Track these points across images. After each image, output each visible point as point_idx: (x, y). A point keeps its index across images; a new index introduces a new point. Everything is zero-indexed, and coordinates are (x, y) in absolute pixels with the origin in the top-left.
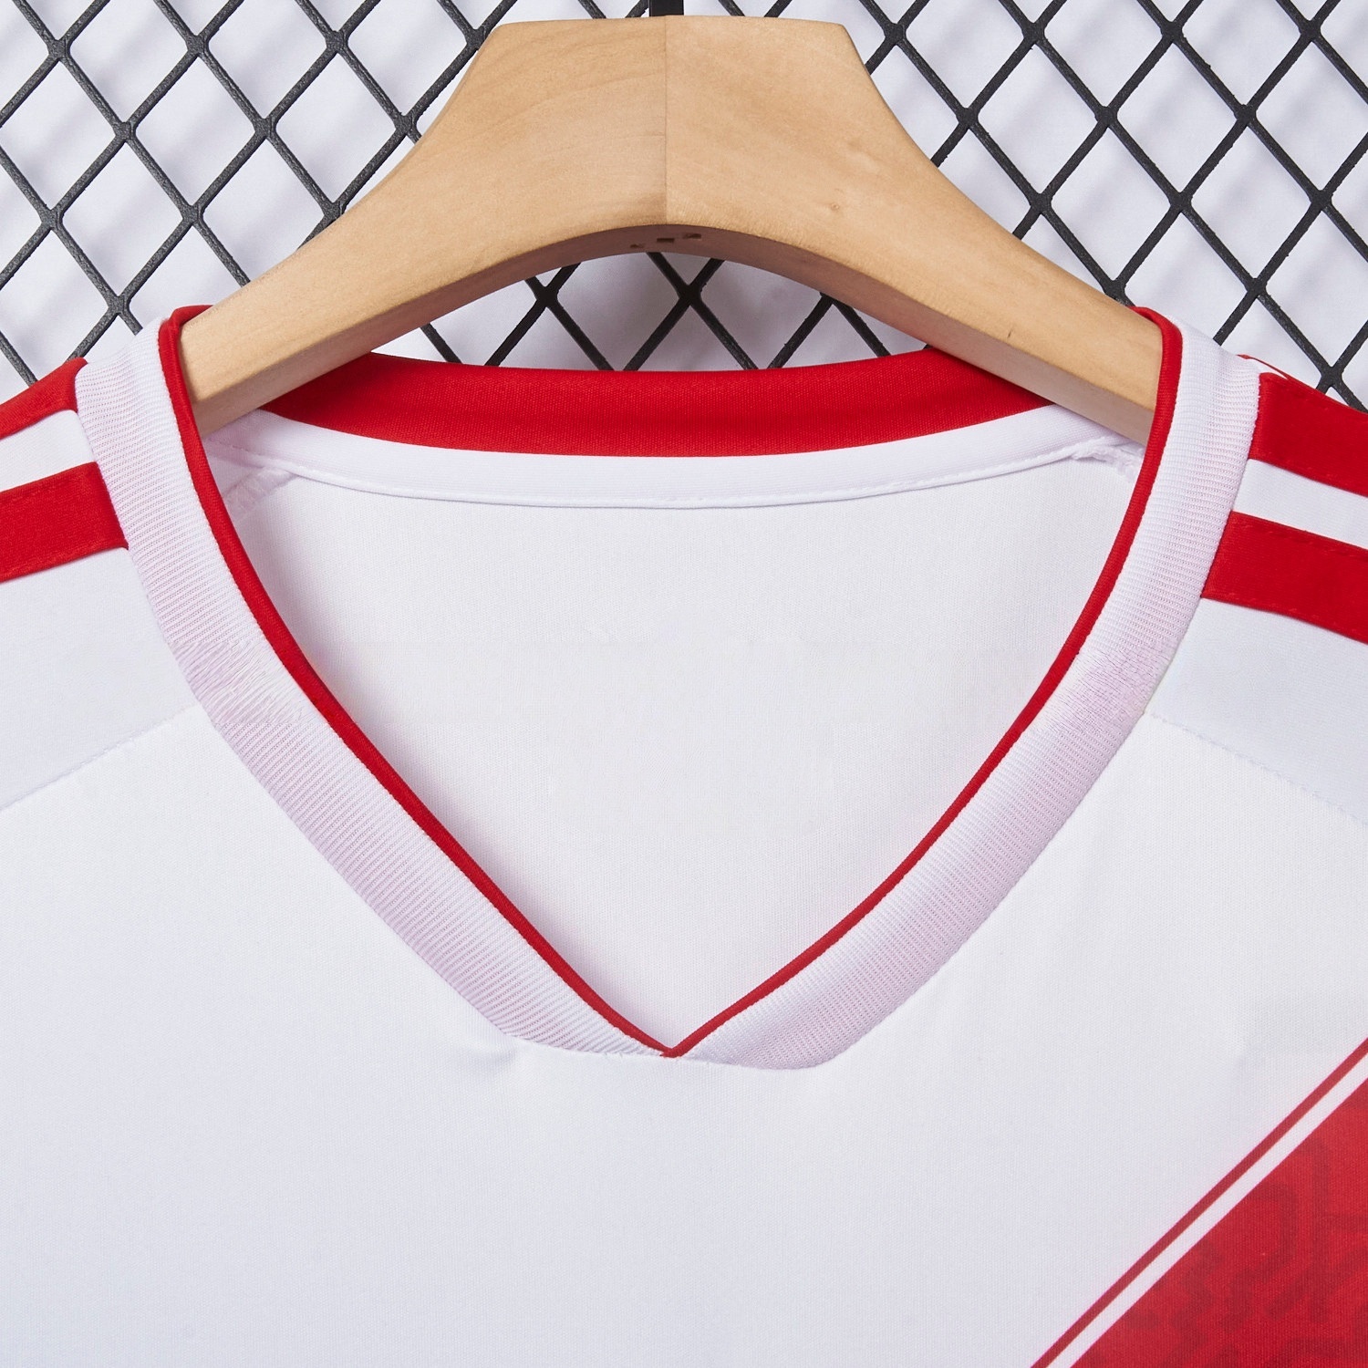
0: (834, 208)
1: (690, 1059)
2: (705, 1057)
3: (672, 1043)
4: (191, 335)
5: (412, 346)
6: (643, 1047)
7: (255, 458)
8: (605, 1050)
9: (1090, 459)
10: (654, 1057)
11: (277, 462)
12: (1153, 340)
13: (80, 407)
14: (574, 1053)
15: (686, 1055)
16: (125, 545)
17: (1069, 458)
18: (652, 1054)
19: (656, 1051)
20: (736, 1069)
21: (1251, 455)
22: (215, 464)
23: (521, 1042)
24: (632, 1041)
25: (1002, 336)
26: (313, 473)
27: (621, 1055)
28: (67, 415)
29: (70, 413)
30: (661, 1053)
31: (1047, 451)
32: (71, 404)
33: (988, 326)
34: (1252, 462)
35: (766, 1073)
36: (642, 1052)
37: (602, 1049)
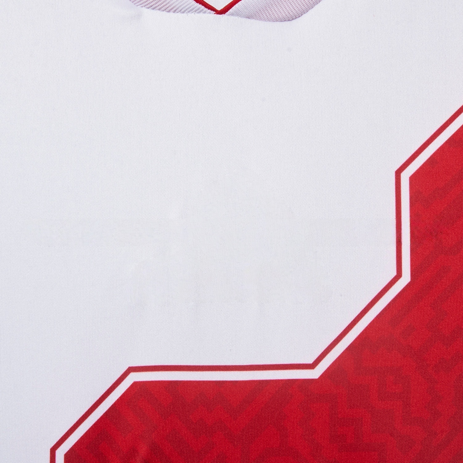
1: (229, 15)
2: (237, 14)
3: (219, 8)
6: (206, 9)
8: (187, 11)
10: (211, 15)
14: (171, 14)
15: (227, 13)
18: (210, 13)
19: (212, 11)
23: (145, 10)
24: (200, 6)
27: (194, 14)
30: (214, 12)
36: (205, 12)
37: (185, 11)
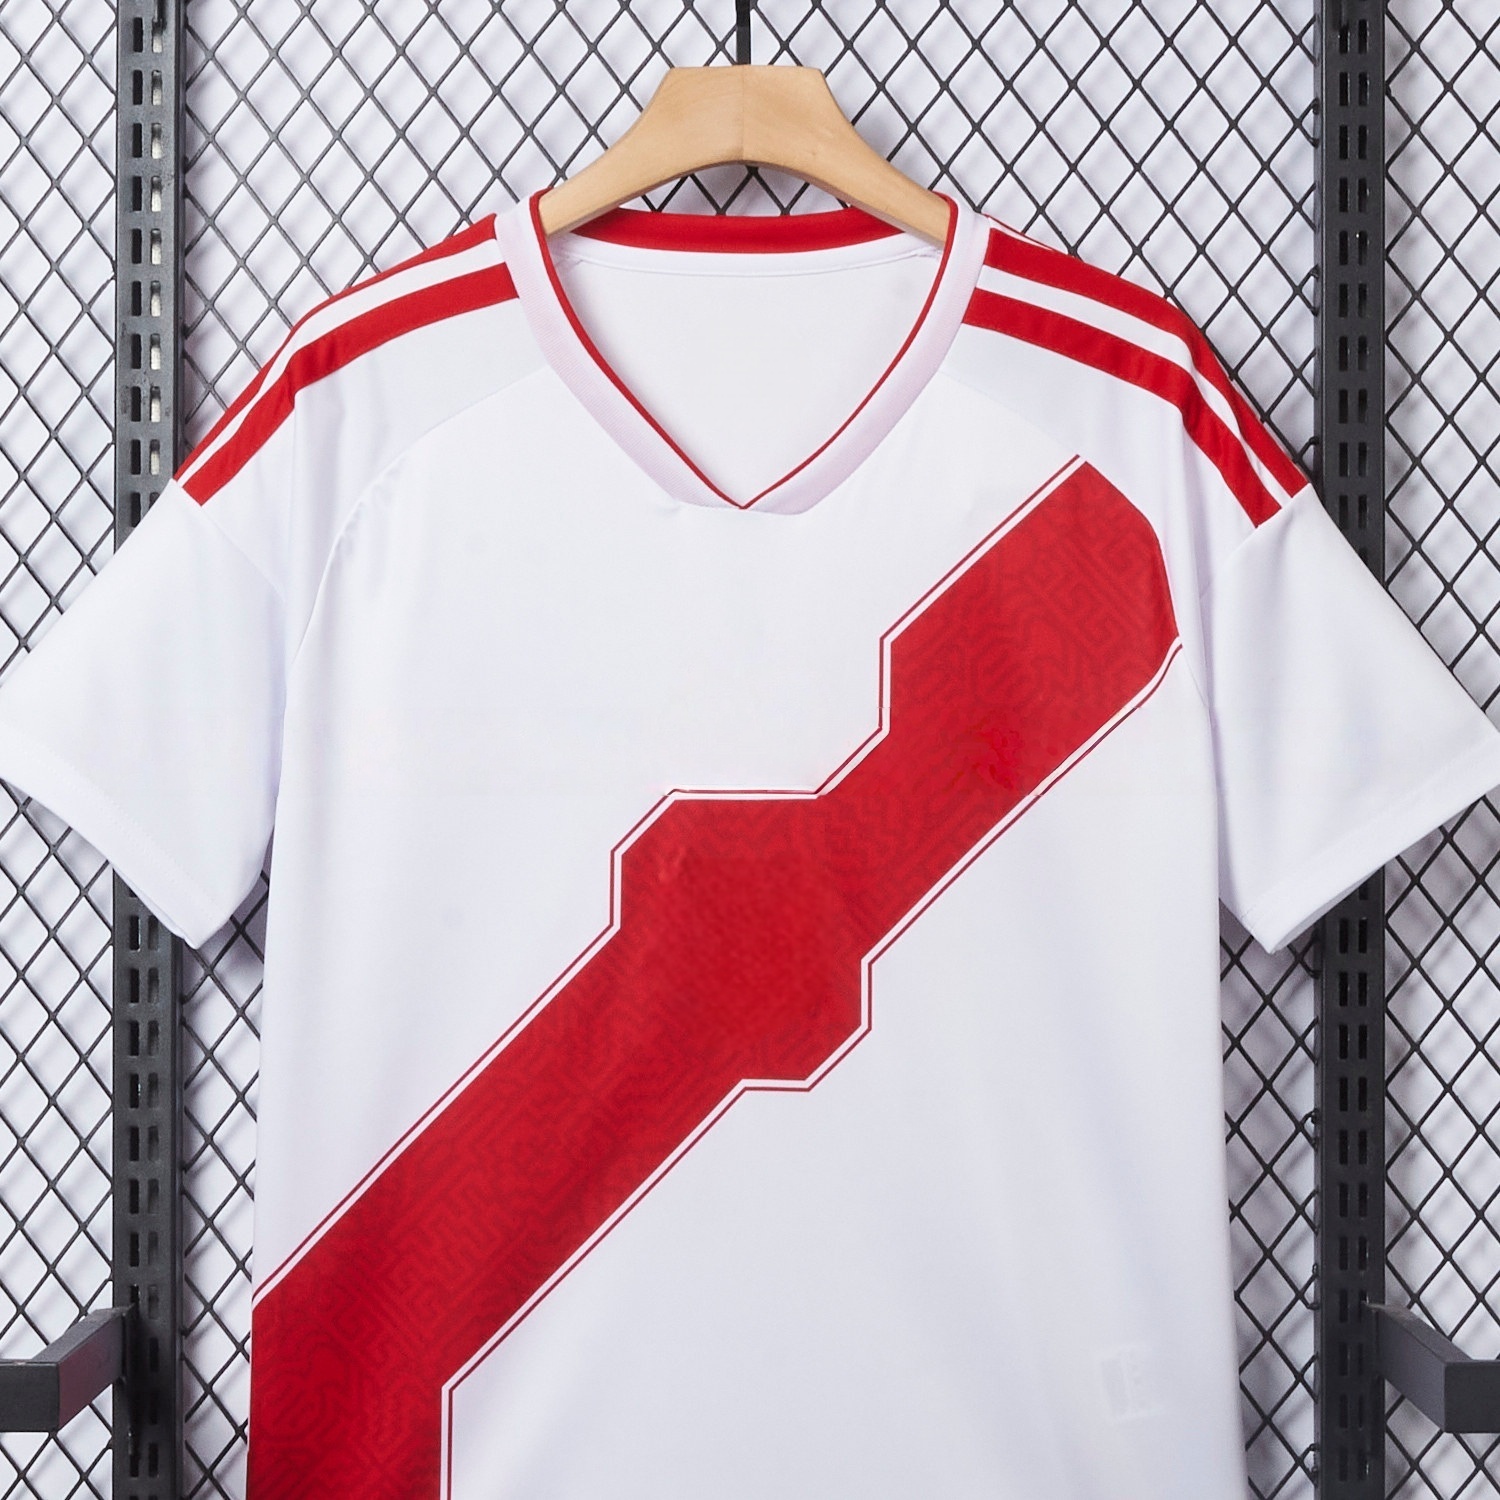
0: (814, 154)
1: (749, 510)
2: (757, 509)
3: (743, 505)
4: (543, 205)
5: (638, 205)
6: (732, 505)
7: (566, 253)
9: (925, 256)
11: (575, 255)
12: (946, 212)
13: (498, 236)
15: (748, 508)
16: (518, 297)
17: (915, 255)
18: (735, 508)
19: (737, 507)
20: (769, 515)
21: (984, 263)
22: (552, 256)
23: (683, 503)
24: (728, 503)
25: (883, 210)
26: (591, 260)
27: (723, 509)
28: (491, 242)
29: (494, 240)
31: (905, 252)
32: (494, 236)
33: (877, 206)
34: (985, 267)
35: (782, 517)
36: (731, 507)
